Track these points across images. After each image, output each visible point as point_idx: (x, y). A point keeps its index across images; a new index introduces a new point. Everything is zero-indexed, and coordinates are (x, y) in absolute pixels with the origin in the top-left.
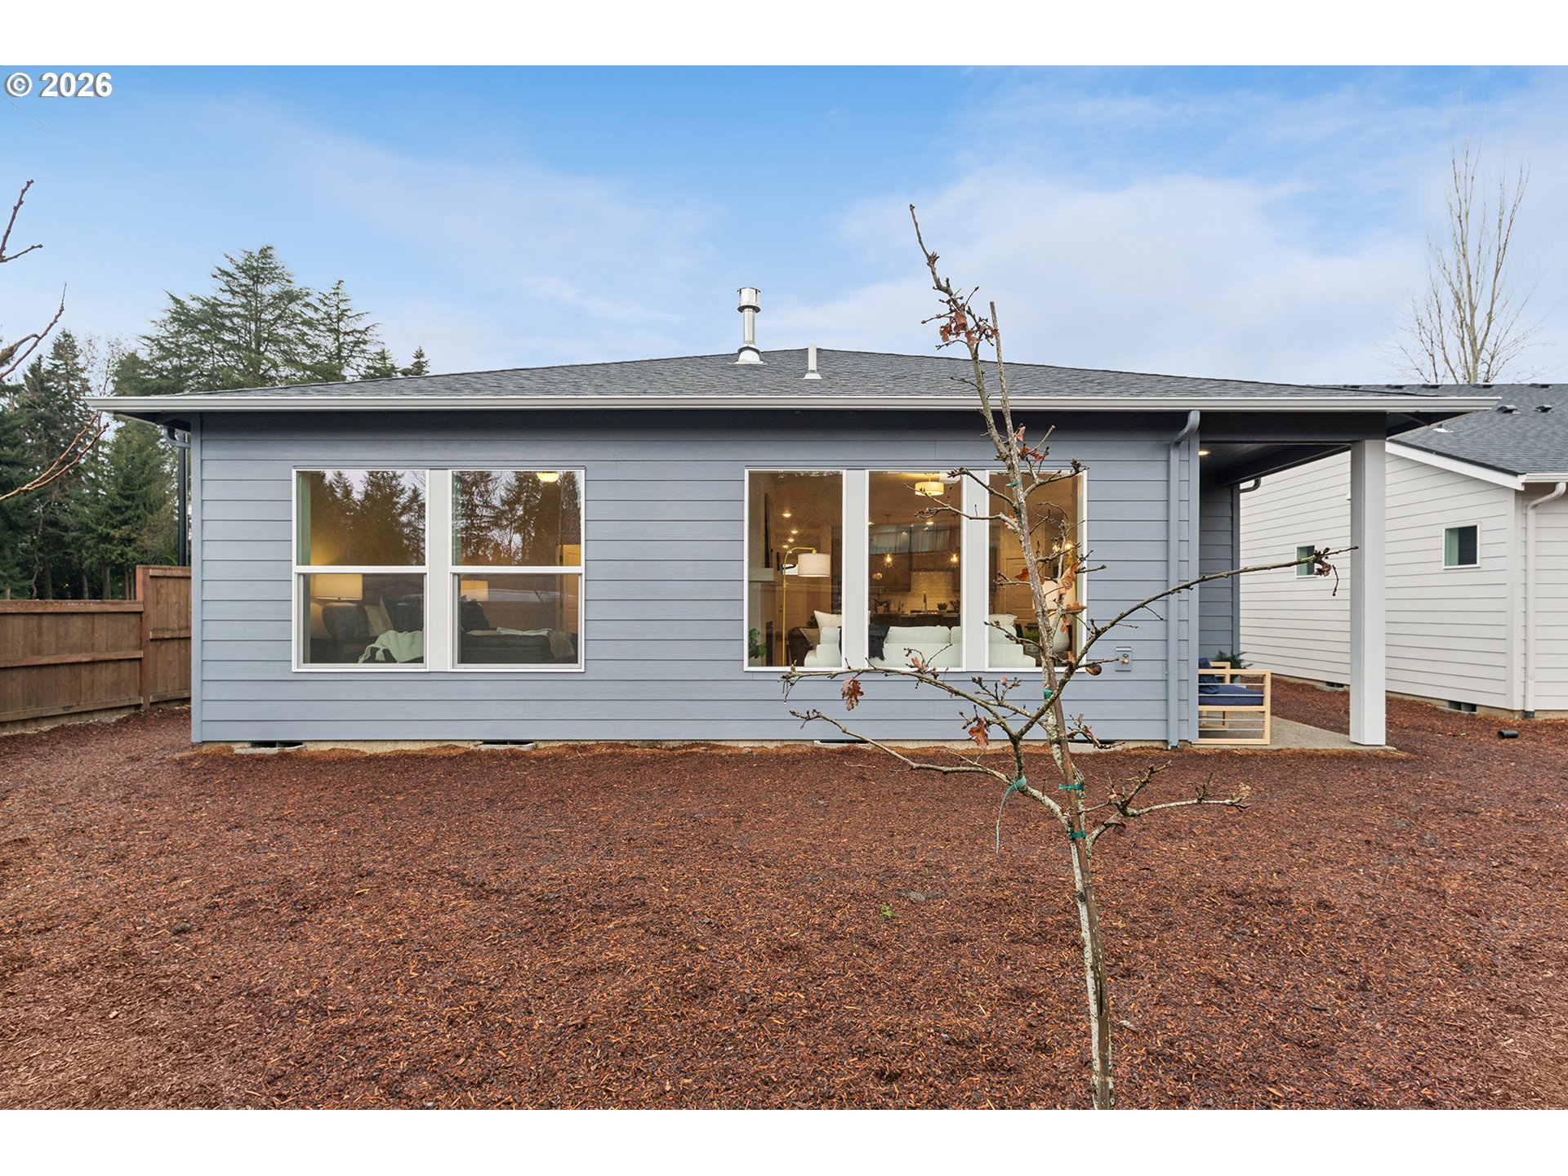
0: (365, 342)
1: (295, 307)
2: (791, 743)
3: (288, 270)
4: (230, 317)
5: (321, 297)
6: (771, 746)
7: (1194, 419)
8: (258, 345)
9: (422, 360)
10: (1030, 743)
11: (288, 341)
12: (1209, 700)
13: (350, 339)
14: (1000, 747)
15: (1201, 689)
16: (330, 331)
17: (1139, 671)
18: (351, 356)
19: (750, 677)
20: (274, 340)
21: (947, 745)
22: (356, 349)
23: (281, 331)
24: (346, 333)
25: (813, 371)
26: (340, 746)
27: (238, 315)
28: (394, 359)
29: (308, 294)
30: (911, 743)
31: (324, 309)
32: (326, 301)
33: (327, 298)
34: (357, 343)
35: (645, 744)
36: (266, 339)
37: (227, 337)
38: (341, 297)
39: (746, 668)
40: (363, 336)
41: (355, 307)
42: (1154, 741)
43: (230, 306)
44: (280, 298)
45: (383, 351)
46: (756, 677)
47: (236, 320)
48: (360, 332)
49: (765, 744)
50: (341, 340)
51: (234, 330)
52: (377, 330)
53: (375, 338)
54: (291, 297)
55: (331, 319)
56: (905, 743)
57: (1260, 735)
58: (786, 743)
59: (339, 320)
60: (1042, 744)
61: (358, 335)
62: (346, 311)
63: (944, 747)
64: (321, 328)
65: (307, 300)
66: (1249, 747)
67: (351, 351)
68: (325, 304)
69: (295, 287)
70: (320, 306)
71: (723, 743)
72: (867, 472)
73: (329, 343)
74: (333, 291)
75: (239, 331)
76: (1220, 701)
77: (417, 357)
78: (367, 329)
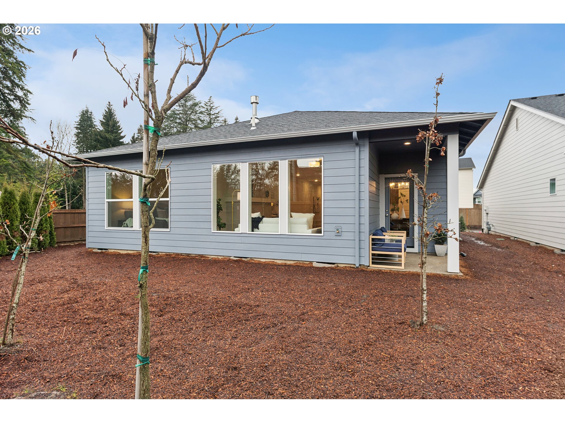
0: (218, 117)
1: (197, 108)
2: (226, 257)
3: (195, 96)
4: (178, 114)
5: (205, 103)
6: (220, 258)
7: (355, 135)
8: (186, 122)
9: (238, 121)
10: (304, 262)
11: (194, 120)
12: (378, 249)
13: (214, 116)
14: (293, 263)
15: (373, 244)
16: (208, 114)
17: (345, 236)
18: (214, 122)
19: (214, 234)
20: (190, 120)
21: (275, 261)
22: (216, 120)
23: (193, 117)
24: (212, 115)
25: (254, 127)
26: (115, 251)
27: (181, 113)
28: (228, 121)
29: (200, 103)
30: (263, 259)
31: (206, 107)
32: (207, 104)
33: (207, 103)
34: (216, 117)
35: (186, 255)
36: (189, 121)
37: (178, 121)
38: (211, 102)
39: (212, 231)
40: (218, 115)
41: (215, 105)
42: (351, 264)
43: (179, 111)
44: (192, 105)
45: (225, 119)
46: (216, 234)
47: (180, 115)
48: (217, 114)
49: (219, 257)
50: (211, 117)
51: (180, 119)
52: (222, 112)
53: (221, 115)
54: (195, 105)
55: (208, 110)
56: (261, 259)
57: (400, 265)
58: (225, 257)
59: (210, 110)
60: (308, 263)
61: (216, 115)
62: (212, 107)
63: (274, 262)
64: (205, 114)
65: (200, 105)
66: (392, 269)
67: (214, 121)
68: (206, 106)
69: (197, 101)
70: (205, 107)
71: (207, 256)
72: (248, 163)
73: (207, 119)
74: (209, 100)
75: (181, 119)
76: (382, 249)
77: (236, 120)
78: (219, 112)
